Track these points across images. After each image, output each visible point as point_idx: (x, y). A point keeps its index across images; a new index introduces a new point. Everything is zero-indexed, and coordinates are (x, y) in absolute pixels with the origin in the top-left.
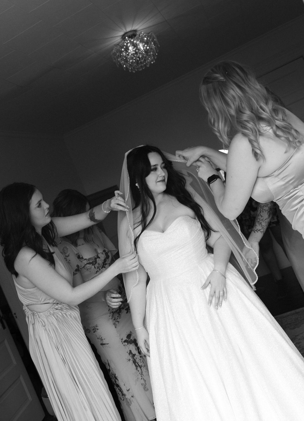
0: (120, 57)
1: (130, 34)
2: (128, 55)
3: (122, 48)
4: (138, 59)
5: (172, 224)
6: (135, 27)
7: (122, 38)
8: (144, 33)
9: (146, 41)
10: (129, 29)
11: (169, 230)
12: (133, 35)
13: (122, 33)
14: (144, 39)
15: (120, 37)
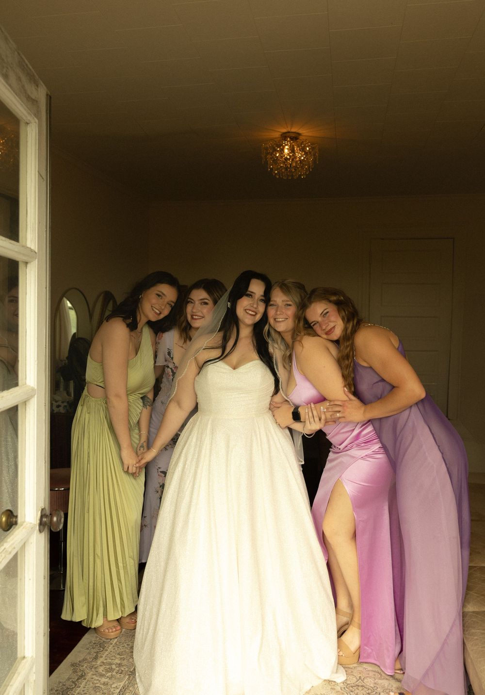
0: (271, 155)
1: (293, 135)
2: (282, 157)
3: (279, 147)
4: (289, 166)
5: (246, 365)
6: (300, 131)
7: (281, 135)
8: (308, 143)
9: (307, 151)
10: (293, 130)
11: (242, 369)
12: (295, 137)
13: (284, 130)
14: (306, 149)
15: (280, 134)
